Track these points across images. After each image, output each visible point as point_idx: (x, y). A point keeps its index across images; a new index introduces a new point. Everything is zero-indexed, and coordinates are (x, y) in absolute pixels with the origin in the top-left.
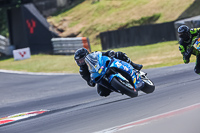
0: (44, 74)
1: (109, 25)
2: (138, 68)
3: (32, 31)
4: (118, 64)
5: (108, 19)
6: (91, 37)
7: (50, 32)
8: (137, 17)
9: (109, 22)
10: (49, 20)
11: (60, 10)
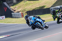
0: (9, 24)
1: (30, 9)
2: (44, 21)
3: (6, 11)
4: (38, 20)
5: (29, 7)
6: (24, 13)
7: (11, 11)
8: (38, 7)
9: (29, 8)
10: (11, 7)
11: (14, 4)
